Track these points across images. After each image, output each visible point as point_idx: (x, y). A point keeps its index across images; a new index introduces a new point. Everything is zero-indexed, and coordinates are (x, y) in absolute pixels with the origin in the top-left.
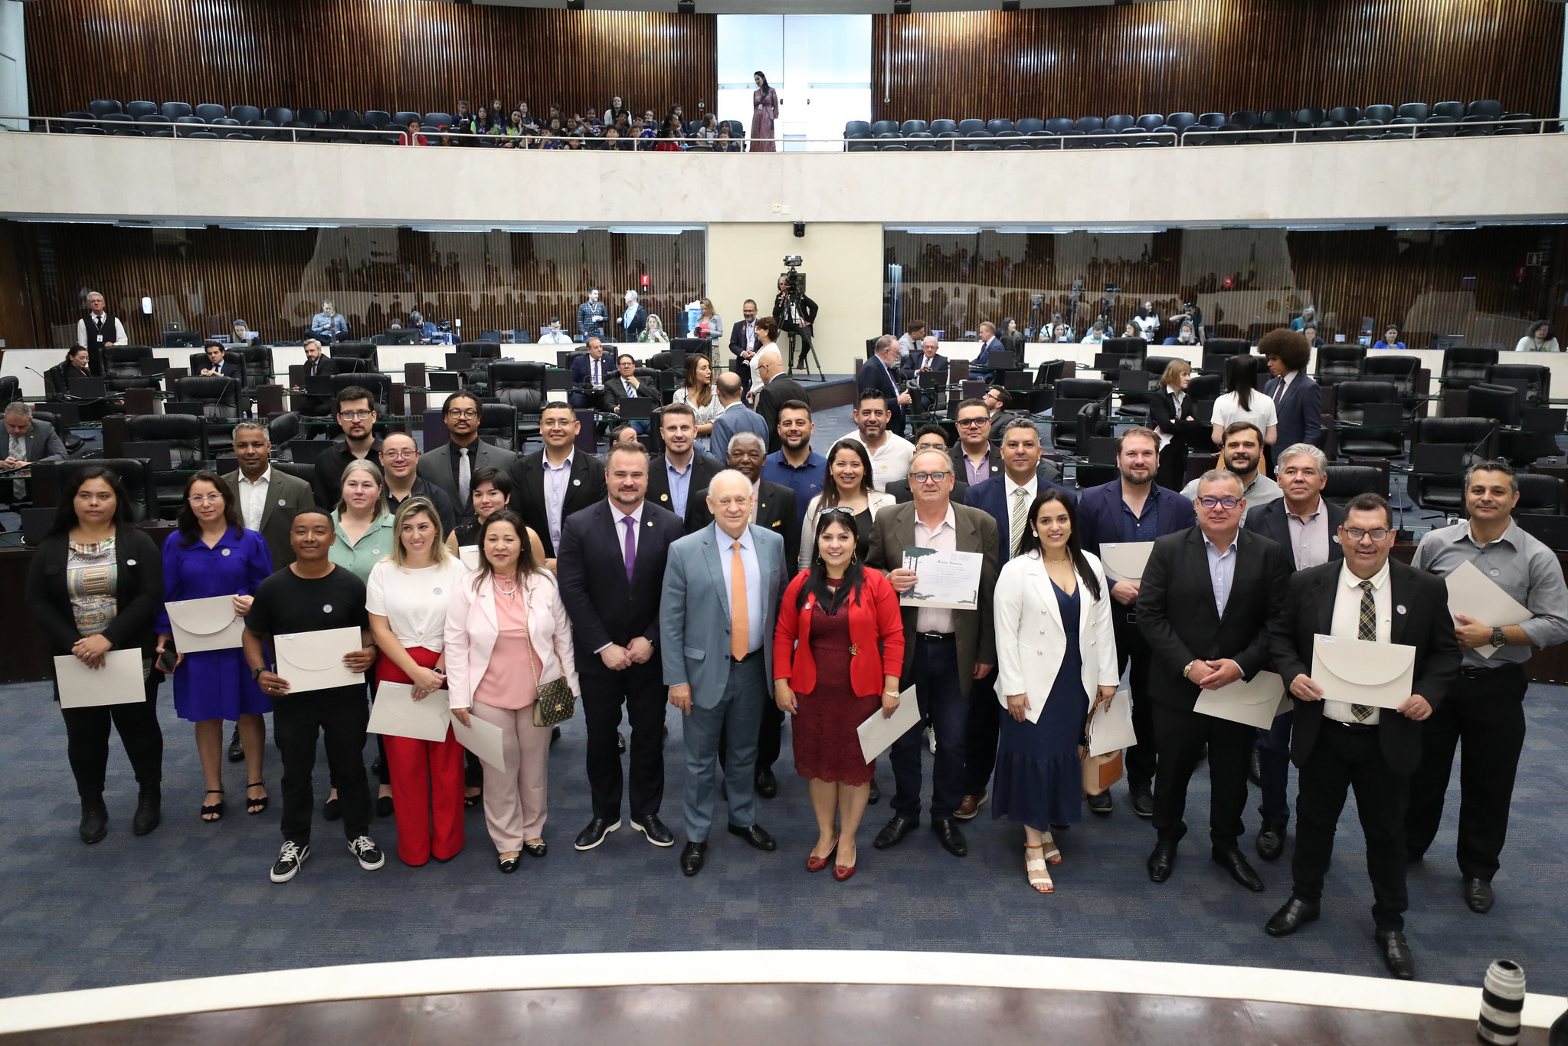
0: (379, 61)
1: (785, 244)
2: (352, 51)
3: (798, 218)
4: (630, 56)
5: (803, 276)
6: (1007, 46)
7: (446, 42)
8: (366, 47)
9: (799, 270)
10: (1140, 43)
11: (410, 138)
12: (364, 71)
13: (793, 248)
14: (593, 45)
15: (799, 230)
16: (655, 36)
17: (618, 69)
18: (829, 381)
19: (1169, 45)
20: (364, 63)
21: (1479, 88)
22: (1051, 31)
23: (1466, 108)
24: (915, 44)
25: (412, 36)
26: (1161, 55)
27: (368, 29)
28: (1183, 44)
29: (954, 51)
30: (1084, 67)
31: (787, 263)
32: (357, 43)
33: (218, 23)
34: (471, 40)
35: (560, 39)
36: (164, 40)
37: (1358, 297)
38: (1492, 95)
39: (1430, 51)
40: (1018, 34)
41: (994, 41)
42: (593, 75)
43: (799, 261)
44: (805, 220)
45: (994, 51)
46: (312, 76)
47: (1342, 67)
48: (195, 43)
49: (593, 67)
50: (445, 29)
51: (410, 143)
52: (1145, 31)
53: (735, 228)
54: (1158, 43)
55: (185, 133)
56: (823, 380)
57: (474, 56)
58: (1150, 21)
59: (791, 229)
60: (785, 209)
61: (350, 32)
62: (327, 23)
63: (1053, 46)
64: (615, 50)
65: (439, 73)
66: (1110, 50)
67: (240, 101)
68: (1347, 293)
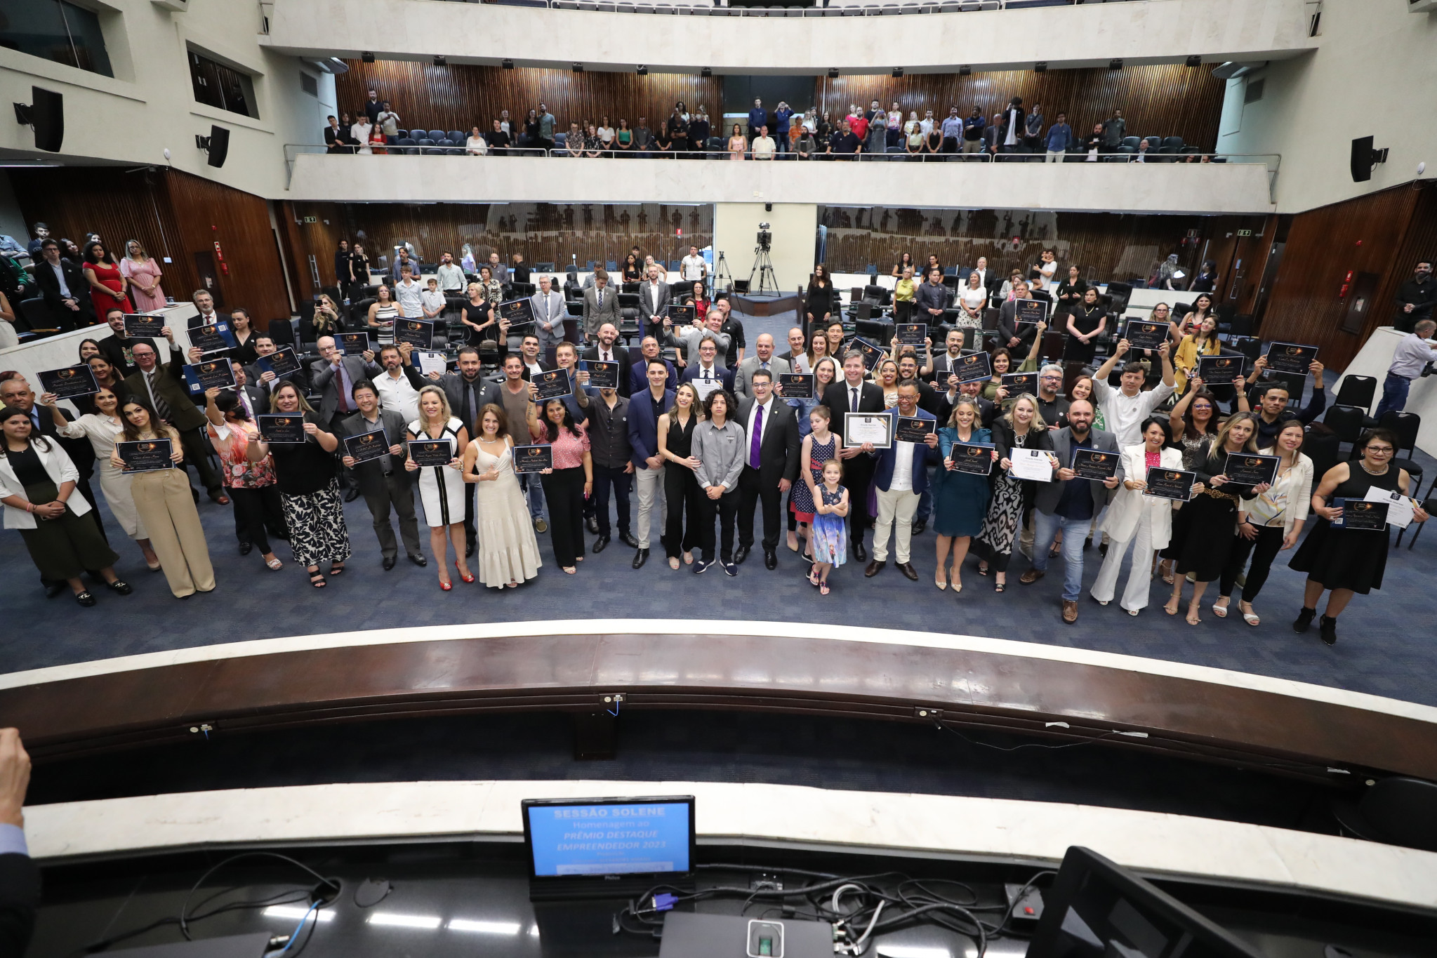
0: (528, 102)
1: (760, 216)
2: (513, 95)
3: (768, 200)
4: (672, 97)
5: (770, 234)
6: (895, 92)
7: (565, 88)
8: (521, 93)
9: (767, 231)
10: (974, 91)
11: (548, 153)
12: (520, 108)
13: (764, 218)
14: (650, 90)
15: (769, 207)
16: (686, 84)
17: (665, 106)
18: (783, 296)
19: (992, 94)
20: (520, 103)
21: (1172, 128)
22: (922, 84)
23: (1162, 142)
24: (840, 88)
25: (547, 86)
26: (987, 98)
27: (522, 83)
28: (1000, 94)
29: (863, 96)
30: (941, 104)
31: (761, 227)
32: (516, 90)
33: (438, 79)
34: (580, 87)
35: (632, 87)
36: (410, 92)
37: (1090, 252)
38: (1179, 134)
39: (1146, 104)
40: (902, 85)
41: (888, 89)
42: (651, 109)
43: (768, 226)
44: (772, 201)
45: (887, 95)
46: (491, 112)
47: (1093, 110)
48: (426, 92)
49: (651, 103)
50: (566, 80)
51: (548, 156)
52: (978, 84)
53: (732, 206)
54: (985, 91)
55: (425, 152)
56: (780, 296)
57: (582, 98)
58: (982, 78)
59: (764, 207)
60: (761, 194)
61: (512, 85)
62: (499, 79)
63: (922, 90)
64: (663, 93)
65: (562, 108)
66: (956, 97)
67: (452, 128)
68: (1084, 249)
